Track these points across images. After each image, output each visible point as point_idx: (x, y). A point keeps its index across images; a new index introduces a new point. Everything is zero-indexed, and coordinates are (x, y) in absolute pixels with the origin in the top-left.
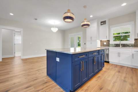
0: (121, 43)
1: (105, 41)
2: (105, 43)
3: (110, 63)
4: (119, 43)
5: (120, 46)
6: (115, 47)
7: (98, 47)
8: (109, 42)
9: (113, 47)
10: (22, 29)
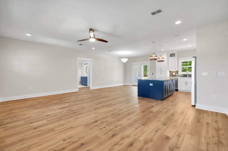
0: (188, 74)
1: (174, 72)
2: (174, 74)
3: (179, 91)
4: (186, 74)
5: (188, 76)
6: (183, 77)
7: (167, 77)
8: (178, 72)
9: (182, 77)
10: (91, 60)
